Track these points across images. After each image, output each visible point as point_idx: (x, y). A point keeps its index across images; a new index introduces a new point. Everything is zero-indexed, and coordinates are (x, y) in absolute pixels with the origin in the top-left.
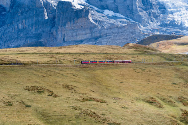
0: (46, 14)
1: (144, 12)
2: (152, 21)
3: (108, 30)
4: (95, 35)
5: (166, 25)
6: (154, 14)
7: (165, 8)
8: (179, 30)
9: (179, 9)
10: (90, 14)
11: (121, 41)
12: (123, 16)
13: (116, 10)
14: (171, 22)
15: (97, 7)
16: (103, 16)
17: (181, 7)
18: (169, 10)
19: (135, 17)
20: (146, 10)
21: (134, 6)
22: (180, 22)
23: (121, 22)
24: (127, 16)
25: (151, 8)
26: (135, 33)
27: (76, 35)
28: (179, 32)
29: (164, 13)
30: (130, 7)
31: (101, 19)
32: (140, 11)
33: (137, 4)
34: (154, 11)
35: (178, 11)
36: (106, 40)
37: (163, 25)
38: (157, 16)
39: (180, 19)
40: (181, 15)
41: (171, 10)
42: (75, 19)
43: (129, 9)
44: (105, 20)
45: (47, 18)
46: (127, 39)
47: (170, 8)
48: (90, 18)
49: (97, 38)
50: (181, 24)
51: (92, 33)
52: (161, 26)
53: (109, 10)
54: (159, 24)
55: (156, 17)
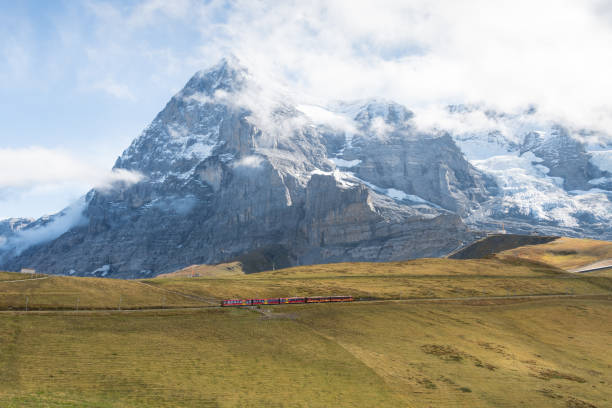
0: (288, 197)
1: (460, 192)
2: (475, 208)
3: (403, 224)
4: (378, 234)
5: (503, 216)
6: (478, 196)
7: (496, 185)
8: (528, 225)
9: (522, 188)
10: (369, 198)
11: (429, 245)
12: (421, 200)
13: (410, 190)
14: (511, 210)
15: (375, 184)
16: (389, 201)
17: (525, 184)
18: (505, 188)
19: (444, 202)
20: (462, 188)
21: (441, 183)
22: (528, 211)
23: (419, 210)
24: (430, 200)
25: (471, 186)
26: (457, 231)
27: (345, 234)
28: (530, 228)
29: (495, 194)
30: (435, 184)
31: (385, 205)
32: (452, 190)
33: (447, 178)
34: (477, 190)
35: (520, 191)
36: (402, 243)
37: (497, 215)
38: (484, 200)
39: (528, 205)
40: (527, 198)
41: (510, 188)
42: (344, 205)
43: (432, 188)
44: (392, 206)
45: (290, 203)
46: (441, 242)
47: (506, 186)
48: (370, 204)
49: (384, 240)
50: (531, 214)
51: (373, 230)
52: (493, 216)
53: (397, 189)
54: (488, 213)
55: (482, 200)
